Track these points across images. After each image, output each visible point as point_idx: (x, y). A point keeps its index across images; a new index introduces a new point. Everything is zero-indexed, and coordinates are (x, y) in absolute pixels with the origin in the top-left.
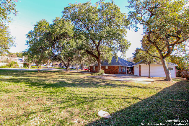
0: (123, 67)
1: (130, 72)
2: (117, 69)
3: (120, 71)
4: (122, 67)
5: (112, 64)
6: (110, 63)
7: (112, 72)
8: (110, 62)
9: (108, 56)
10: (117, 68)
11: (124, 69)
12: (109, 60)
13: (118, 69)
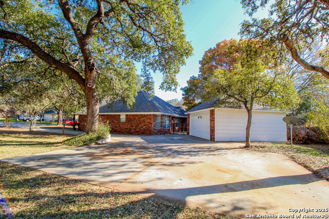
0: (165, 116)
1: (177, 128)
2: (149, 121)
3: (158, 127)
4: (162, 116)
5: (136, 107)
6: (132, 104)
7: (138, 130)
8: (131, 101)
9: (126, 86)
10: (150, 119)
11: (167, 123)
12: (128, 97)
13: (152, 122)
